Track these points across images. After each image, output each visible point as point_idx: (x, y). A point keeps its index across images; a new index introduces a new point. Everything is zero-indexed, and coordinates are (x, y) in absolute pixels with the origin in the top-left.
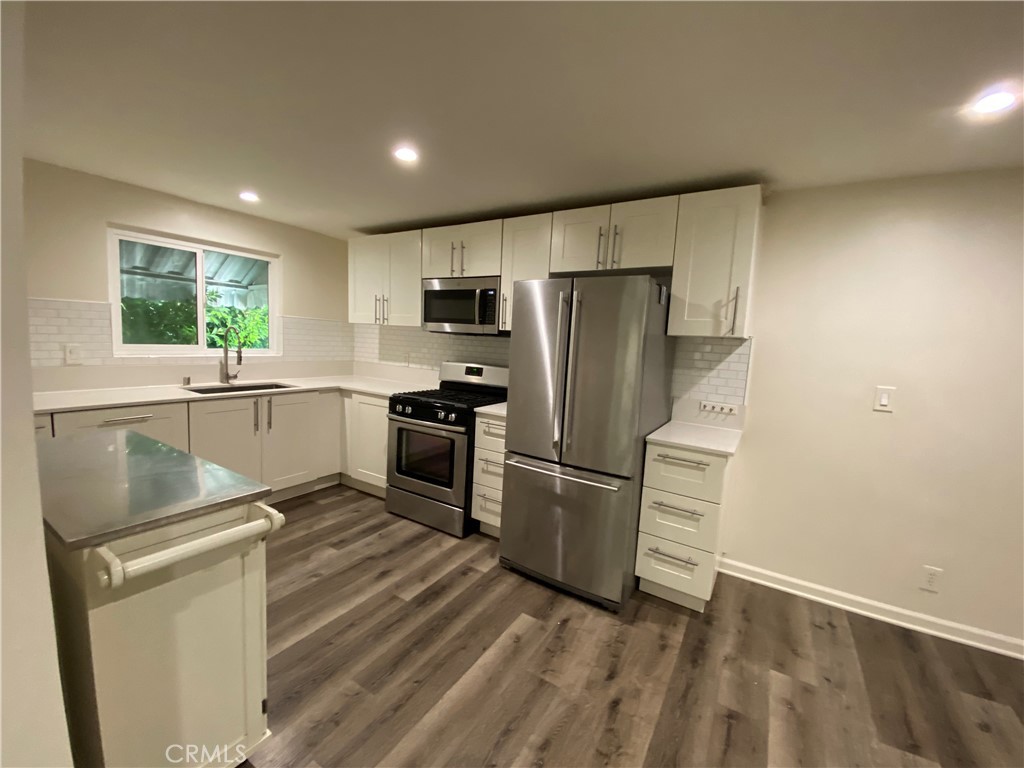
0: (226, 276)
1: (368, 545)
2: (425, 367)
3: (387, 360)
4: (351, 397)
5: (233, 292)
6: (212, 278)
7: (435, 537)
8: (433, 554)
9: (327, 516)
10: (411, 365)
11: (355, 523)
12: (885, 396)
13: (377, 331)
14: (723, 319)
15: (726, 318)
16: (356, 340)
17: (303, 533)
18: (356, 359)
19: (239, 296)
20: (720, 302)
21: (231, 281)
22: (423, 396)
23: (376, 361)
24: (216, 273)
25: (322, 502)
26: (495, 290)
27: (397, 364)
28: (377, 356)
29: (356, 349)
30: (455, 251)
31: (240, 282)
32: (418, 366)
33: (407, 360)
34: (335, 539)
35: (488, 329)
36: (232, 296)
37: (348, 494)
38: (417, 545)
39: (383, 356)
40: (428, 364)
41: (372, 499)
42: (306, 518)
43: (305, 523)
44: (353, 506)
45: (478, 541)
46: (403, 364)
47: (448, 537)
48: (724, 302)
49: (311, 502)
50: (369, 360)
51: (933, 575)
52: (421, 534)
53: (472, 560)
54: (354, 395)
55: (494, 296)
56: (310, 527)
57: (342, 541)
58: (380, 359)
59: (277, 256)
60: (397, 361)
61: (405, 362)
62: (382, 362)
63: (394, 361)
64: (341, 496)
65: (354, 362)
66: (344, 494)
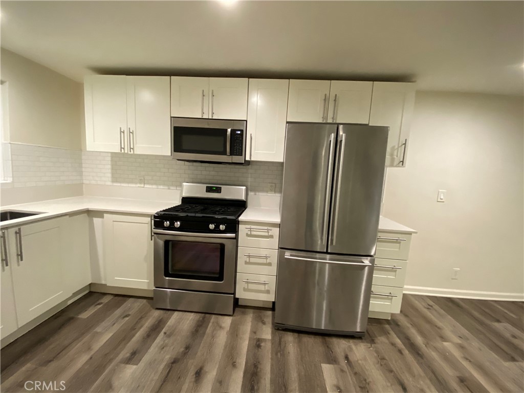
1: (162, 348)
2: (161, 187)
3: (120, 182)
4: (103, 217)
7: (212, 321)
8: (222, 338)
9: (98, 329)
10: (146, 186)
11: (133, 329)
12: (442, 194)
13: (109, 159)
14: (395, 157)
15: (397, 156)
16: (84, 165)
17: (84, 358)
18: (85, 182)
20: (394, 147)
22: (177, 211)
23: (109, 183)
25: (85, 315)
26: (242, 131)
28: (110, 179)
29: (84, 173)
30: (205, 98)
32: (154, 186)
33: (143, 181)
34: (125, 353)
35: (236, 159)
37: (106, 300)
38: (204, 333)
39: (115, 179)
40: (164, 185)
41: (131, 300)
42: (77, 339)
43: (78, 346)
44: (118, 312)
45: (244, 313)
46: (139, 185)
47: (220, 317)
48: (396, 147)
49: (71, 319)
50: (100, 183)
51: (456, 272)
52: (198, 321)
53: (254, 332)
54: (105, 215)
55: (242, 135)
56: (89, 349)
57: (134, 354)
58: (113, 182)
60: (132, 182)
61: (140, 183)
62: (115, 184)
63: (128, 183)
64: (99, 304)
65: (84, 185)
66: (100, 301)
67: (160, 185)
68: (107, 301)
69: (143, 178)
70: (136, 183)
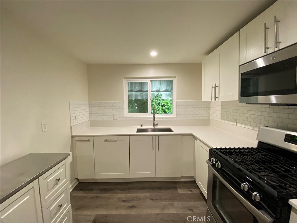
0: (163, 88)
2: (248, 127)
3: (224, 120)
5: (167, 94)
6: (159, 90)
10: (238, 124)
13: (220, 104)
18: (211, 118)
19: (169, 95)
21: (165, 90)
23: (220, 120)
24: (160, 88)
25: (180, 191)
27: (231, 123)
28: (220, 117)
29: (211, 113)
30: (268, 31)
31: (168, 90)
32: (243, 126)
33: (236, 121)
36: (167, 95)
39: (223, 117)
40: (250, 125)
46: (233, 123)
49: (175, 188)
50: (216, 119)
56: (164, 209)
59: (175, 77)
60: (230, 121)
61: (234, 122)
62: (222, 121)
63: (228, 121)
64: (190, 191)
65: (210, 120)
66: (192, 190)
67: (247, 125)
68: (194, 192)
69: (236, 118)
70: (232, 122)
